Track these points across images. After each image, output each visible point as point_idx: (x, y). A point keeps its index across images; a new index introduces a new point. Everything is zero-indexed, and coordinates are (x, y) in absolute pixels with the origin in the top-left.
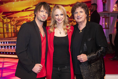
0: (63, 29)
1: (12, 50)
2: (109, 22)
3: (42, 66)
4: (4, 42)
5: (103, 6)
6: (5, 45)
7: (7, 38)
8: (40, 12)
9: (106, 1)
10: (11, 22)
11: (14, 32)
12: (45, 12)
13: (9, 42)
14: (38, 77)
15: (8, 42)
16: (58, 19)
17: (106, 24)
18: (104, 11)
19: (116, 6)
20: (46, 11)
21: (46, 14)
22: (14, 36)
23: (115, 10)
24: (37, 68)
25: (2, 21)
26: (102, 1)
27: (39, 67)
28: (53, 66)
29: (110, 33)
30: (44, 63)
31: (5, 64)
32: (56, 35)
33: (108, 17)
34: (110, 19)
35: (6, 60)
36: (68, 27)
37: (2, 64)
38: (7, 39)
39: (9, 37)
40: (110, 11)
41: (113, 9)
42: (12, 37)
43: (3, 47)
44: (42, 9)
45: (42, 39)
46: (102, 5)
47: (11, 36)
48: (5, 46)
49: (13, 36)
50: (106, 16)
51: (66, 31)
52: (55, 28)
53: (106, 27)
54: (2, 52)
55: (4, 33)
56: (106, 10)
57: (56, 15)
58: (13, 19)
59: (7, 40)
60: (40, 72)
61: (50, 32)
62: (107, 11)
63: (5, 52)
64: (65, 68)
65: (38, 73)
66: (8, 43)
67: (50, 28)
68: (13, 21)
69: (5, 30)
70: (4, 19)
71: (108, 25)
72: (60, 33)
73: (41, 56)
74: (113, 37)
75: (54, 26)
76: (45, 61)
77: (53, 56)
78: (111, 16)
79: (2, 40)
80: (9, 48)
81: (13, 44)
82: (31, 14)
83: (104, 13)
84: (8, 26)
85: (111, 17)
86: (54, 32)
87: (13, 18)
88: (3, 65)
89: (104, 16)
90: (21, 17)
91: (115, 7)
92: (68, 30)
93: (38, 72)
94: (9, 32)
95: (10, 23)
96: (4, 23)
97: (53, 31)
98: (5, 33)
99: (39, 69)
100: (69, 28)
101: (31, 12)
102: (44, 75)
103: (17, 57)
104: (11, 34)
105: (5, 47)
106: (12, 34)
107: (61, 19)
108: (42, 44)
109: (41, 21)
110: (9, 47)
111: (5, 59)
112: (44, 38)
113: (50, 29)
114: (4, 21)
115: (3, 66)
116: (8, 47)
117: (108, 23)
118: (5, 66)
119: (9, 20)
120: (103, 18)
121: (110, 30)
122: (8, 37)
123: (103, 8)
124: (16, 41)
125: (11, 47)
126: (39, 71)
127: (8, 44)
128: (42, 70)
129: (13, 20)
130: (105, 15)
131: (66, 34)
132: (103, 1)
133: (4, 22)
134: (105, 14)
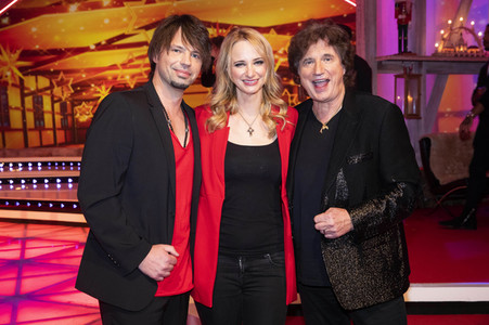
0: (260, 118)
1: (57, 194)
2: (419, 95)
3: (177, 255)
4: (25, 165)
5: (400, 34)
6: (30, 173)
7: (36, 148)
8: (171, 53)
9: (409, 17)
10: (51, 87)
11: (64, 128)
12: (187, 53)
13: (44, 164)
14: (161, 293)
15: (39, 164)
16: (244, 78)
17: (410, 98)
18: (400, 53)
19: (445, 36)
20: (191, 49)
21: (193, 58)
22: (63, 140)
23: (440, 49)
24: (158, 260)
25: (18, 83)
26: (396, 17)
27: (167, 258)
28: (220, 254)
29: (422, 134)
30: (186, 241)
31: (29, 244)
32: (234, 138)
33: (418, 76)
34: (425, 81)
35: (33, 232)
36: (277, 108)
37: (18, 246)
38: (37, 152)
39: (44, 143)
40: (423, 54)
41: (437, 45)
42: (55, 145)
43: (23, 181)
44: (178, 40)
45: (178, 153)
46: (397, 31)
47: (52, 142)
48: (31, 179)
49: (58, 141)
50: (411, 70)
51: (271, 124)
52: (230, 112)
53: (409, 112)
54: (19, 201)
55: (24, 130)
56: (409, 48)
57: (237, 65)
58: (59, 79)
59: (36, 156)
60: (168, 273)
61: (213, 126)
62: (415, 54)
63: (30, 201)
64: (263, 261)
65: (162, 278)
66: (40, 168)
67: (212, 115)
68: (59, 84)
69: (30, 116)
70: (24, 75)
71: (418, 103)
72: (251, 132)
73: (174, 217)
74: (433, 147)
75: (226, 106)
76: (188, 232)
77: (222, 216)
78: (429, 72)
79: (17, 155)
80: (47, 186)
81: (60, 169)
82: (131, 61)
83: (403, 61)
84: (42, 103)
85: (428, 76)
86: (227, 130)
87: (62, 74)
88: (23, 249)
89: (402, 72)
90: (89, 71)
91: (443, 39)
92: (279, 122)
93: (161, 275)
94: (47, 126)
95: (49, 92)
96: (26, 92)
97: (222, 125)
98: (31, 130)
99: (164, 266)
100: (283, 111)
101: (131, 53)
102: (186, 286)
103: (85, 221)
104: (50, 133)
105: (29, 181)
106: (57, 132)
107: (257, 77)
108: (179, 171)
109: (173, 85)
110: (46, 181)
111: (30, 226)
112: (185, 149)
113: (213, 118)
114: (26, 85)
115: (23, 254)
116: (40, 181)
117: (416, 97)
118: (31, 253)
119: (44, 82)
120: (398, 80)
121: (422, 121)
122: (42, 146)
123: (400, 41)
124: (80, 159)
125: (52, 181)
126: (165, 270)
127: (40, 172)
128: (175, 270)
129: (62, 80)
130: (405, 69)
131: (271, 135)
132: (400, 17)
133: (28, 89)
134: (408, 65)
